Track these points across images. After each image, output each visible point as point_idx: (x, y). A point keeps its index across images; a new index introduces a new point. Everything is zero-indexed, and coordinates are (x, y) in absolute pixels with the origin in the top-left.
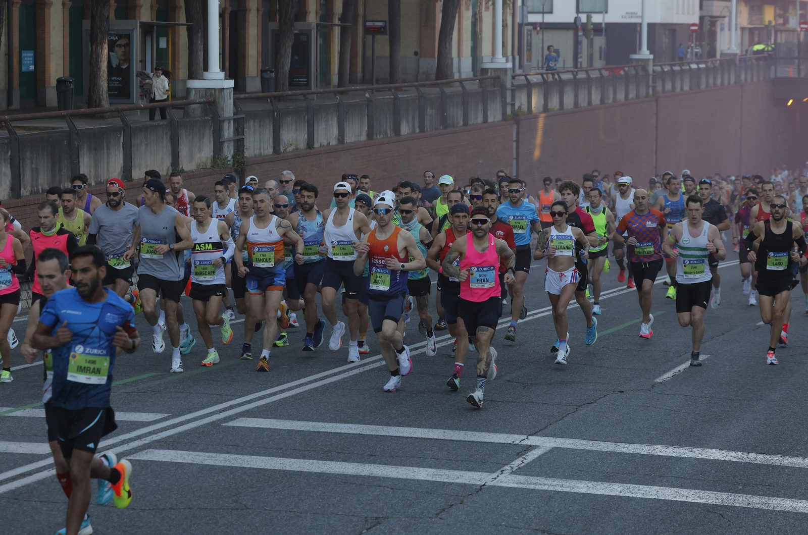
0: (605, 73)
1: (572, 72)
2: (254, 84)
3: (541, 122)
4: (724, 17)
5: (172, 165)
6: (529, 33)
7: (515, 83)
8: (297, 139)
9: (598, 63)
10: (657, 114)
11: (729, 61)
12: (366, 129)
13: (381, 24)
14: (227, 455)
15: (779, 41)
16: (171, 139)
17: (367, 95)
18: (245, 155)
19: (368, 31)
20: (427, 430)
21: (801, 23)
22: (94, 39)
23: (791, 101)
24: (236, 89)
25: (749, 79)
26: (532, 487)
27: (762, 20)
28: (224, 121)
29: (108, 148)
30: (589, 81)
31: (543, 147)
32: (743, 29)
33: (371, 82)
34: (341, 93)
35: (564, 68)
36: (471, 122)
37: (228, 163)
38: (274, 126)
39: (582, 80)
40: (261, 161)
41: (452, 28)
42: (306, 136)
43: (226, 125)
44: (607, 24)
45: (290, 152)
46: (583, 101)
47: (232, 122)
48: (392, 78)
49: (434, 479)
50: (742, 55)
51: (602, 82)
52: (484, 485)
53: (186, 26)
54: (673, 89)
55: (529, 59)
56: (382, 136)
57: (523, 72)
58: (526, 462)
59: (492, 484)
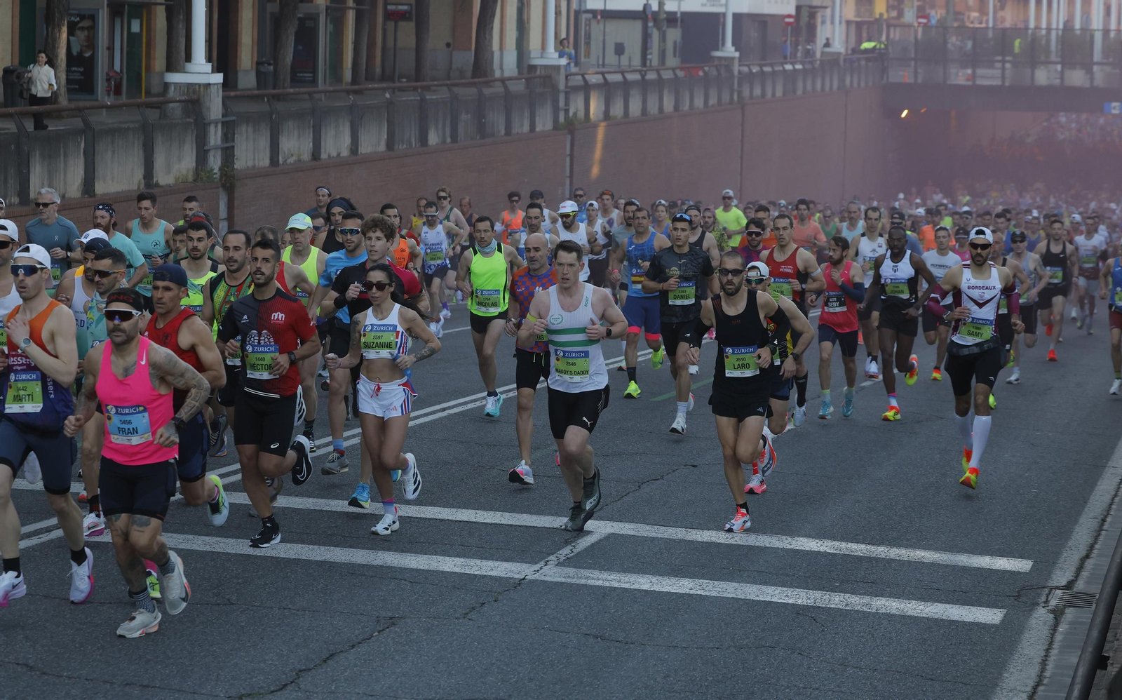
0: (681, 74)
1: (640, 71)
2: (247, 80)
3: (601, 132)
4: (826, 7)
5: (145, 178)
6: (588, 22)
7: (570, 84)
8: (299, 148)
9: (672, 61)
10: (743, 125)
11: (832, 62)
12: (386, 137)
13: (405, 8)
14: (207, 538)
15: (892, 36)
16: (144, 146)
17: (388, 95)
18: (235, 167)
19: (389, 16)
20: (454, 510)
21: (918, 17)
22: (51, 20)
23: (906, 112)
24: (226, 85)
25: (855, 85)
26: (583, 582)
27: (871, 12)
28: (209, 124)
29: (66, 155)
30: (660, 83)
31: (603, 162)
32: (848, 23)
33: (392, 79)
34: (355, 92)
35: (630, 66)
36: (514, 131)
37: (215, 176)
38: (271, 131)
39: (652, 82)
40: (256, 174)
41: (493, 15)
42: (311, 144)
43: (212, 129)
44: (684, 14)
45: (290, 164)
46: (653, 108)
47: (220, 126)
48: (418, 74)
49: (463, 571)
50: (847, 55)
51: (676, 85)
52: (524, 579)
53: (163, 8)
54: (763, 95)
55: (588, 55)
56: (405, 146)
57: (580, 70)
58: (576, 551)
59: (534, 577)
